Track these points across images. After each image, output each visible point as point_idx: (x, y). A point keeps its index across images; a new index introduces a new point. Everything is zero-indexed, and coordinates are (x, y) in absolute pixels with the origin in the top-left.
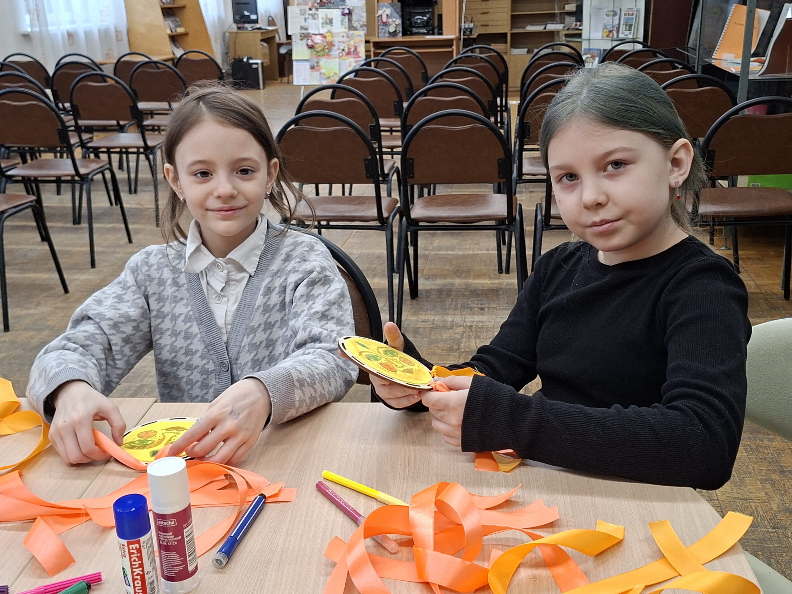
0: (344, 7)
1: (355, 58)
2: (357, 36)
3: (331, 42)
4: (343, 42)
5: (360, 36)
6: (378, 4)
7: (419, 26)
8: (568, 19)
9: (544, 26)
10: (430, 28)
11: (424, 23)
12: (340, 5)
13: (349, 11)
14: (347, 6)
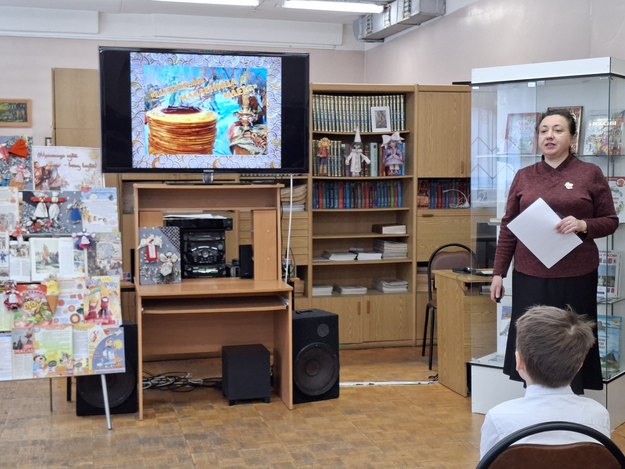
0: (80, 234)
1: (104, 324)
2: (106, 284)
3: (57, 297)
4: (80, 297)
5: (112, 284)
6: (140, 228)
7: (204, 262)
8: (388, 247)
9: (354, 256)
10: (223, 265)
11: (213, 259)
12: (73, 230)
13: (90, 240)
14: (85, 232)
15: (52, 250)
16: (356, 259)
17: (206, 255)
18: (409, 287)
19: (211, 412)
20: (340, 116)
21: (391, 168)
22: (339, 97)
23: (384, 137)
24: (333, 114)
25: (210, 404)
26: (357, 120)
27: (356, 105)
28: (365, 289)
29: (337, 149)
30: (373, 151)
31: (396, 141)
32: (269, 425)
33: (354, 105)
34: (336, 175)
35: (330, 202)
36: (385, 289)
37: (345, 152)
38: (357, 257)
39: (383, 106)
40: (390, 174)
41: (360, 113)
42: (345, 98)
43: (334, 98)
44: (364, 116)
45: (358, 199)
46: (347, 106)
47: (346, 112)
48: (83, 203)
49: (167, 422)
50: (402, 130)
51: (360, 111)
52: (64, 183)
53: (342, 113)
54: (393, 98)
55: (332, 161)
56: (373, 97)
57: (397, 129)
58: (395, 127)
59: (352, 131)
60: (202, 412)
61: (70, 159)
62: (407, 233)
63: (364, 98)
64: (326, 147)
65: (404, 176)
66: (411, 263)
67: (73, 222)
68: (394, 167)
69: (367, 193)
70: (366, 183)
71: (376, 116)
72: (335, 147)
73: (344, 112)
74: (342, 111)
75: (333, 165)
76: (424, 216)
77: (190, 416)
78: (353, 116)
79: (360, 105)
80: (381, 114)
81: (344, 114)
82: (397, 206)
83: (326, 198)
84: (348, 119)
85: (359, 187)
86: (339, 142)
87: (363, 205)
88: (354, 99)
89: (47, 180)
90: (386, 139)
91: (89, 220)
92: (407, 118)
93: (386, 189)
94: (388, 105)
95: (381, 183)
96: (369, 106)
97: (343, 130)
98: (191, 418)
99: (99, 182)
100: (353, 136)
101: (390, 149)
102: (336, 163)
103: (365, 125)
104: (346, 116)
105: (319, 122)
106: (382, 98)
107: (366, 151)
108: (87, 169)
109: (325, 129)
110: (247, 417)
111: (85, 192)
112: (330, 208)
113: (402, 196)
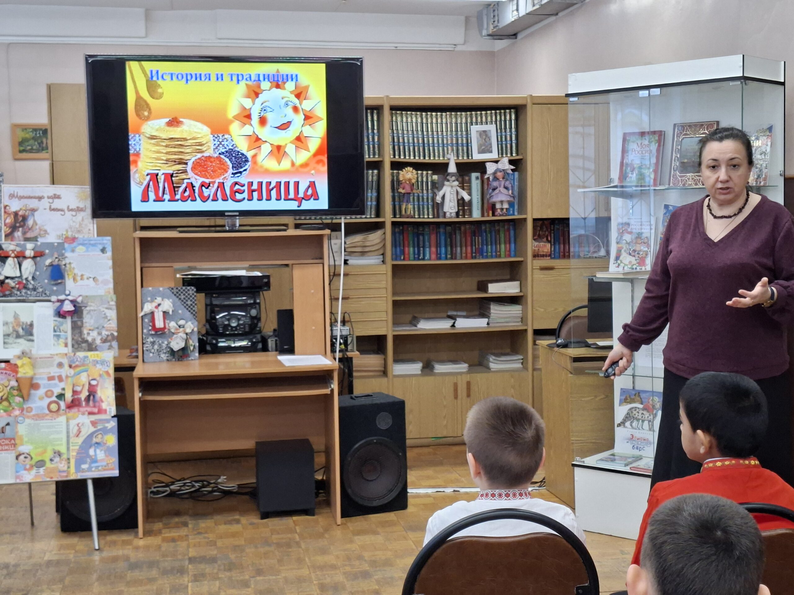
0: (62, 297)
1: (90, 413)
2: (96, 362)
3: (32, 378)
4: (60, 379)
5: (103, 362)
6: (143, 289)
7: (232, 332)
8: (495, 310)
9: (451, 322)
10: (259, 336)
11: (244, 328)
12: (53, 293)
13: (75, 306)
14: (69, 295)
15: (25, 319)
16: (453, 326)
17: (234, 324)
18: (524, 362)
19: (235, 528)
20: (430, 139)
21: (498, 206)
22: (429, 113)
23: (488, 165)
24: (420, 136)
25: (237, 517)
26: (452, 143)
27: (451, 123)
28: (466, 365)
29: (427, 182)
30: (476, 184)
31: (504, 170)
32: (303, 545)
33: (449, 124)
34: (426, 217)
35: (419, 251)
36: (492, 366)
37: (437, 185)
38: (454, 323)
39: (487, 124)
40: (496, 213)
41: (457, 134)
42: (437, 115)
43: (421, 116)
44: (462, 137)
45: (456, 247)
46: (439, 125)
47: (438, 134)
48: (66, 257)
49: (173, 540)
50: (514, 155)
51: (457, 131)
52: (42, 232)
53: (433, 134)
54: (500, 113)
55: (421, 198)
56: (473, 113)
57: (506, 154)
58: (504, 151)
59: (446, 158)
60: (222, 528)
61: (51, 200)
62: (521, 291)
63: (461, 115)
64: (410, 180)
65: (517, 216)
66: (526, 331)
67: (53, 283)
68: (502, 204)
69: (469, 239)
70: (467, 227)
71: (477, 138)
72: (425, 179)
73: (435, 133)
74: (432, 131)
75: (421, 203)
76: (543, 269)
77: (206, 533)
78: (447, 138)
79: (456, 124)
80: (484, 134)
81: (435, 136)
82: (510, 256)
83: (414, 247)
84: (440, 141)
85: (457, 232)
86: (429, 172)
87: (464, 255)
88: (448, 116)
89: (21, 229)
90: (491, 168)
91: (74, 279)
92: (520, 139)
93: (493, 233)
94: (493, 123)
95: (488, 225)
96: (469, 124)
97: (434, 156)
98: (206, 535)
99: (89, 230)
100: (446, 165)
101: (495, 181)
102: (425, 200)
103: (463, 150)
104: (438, 138)
105: (401, 148)
106: (486, 114)
107: (465, 184)
108: (74, 213)
109: (410, 156)
110: (278, 534)
111: (69, 243)
112: (419, 259)
113: (515, 243)
